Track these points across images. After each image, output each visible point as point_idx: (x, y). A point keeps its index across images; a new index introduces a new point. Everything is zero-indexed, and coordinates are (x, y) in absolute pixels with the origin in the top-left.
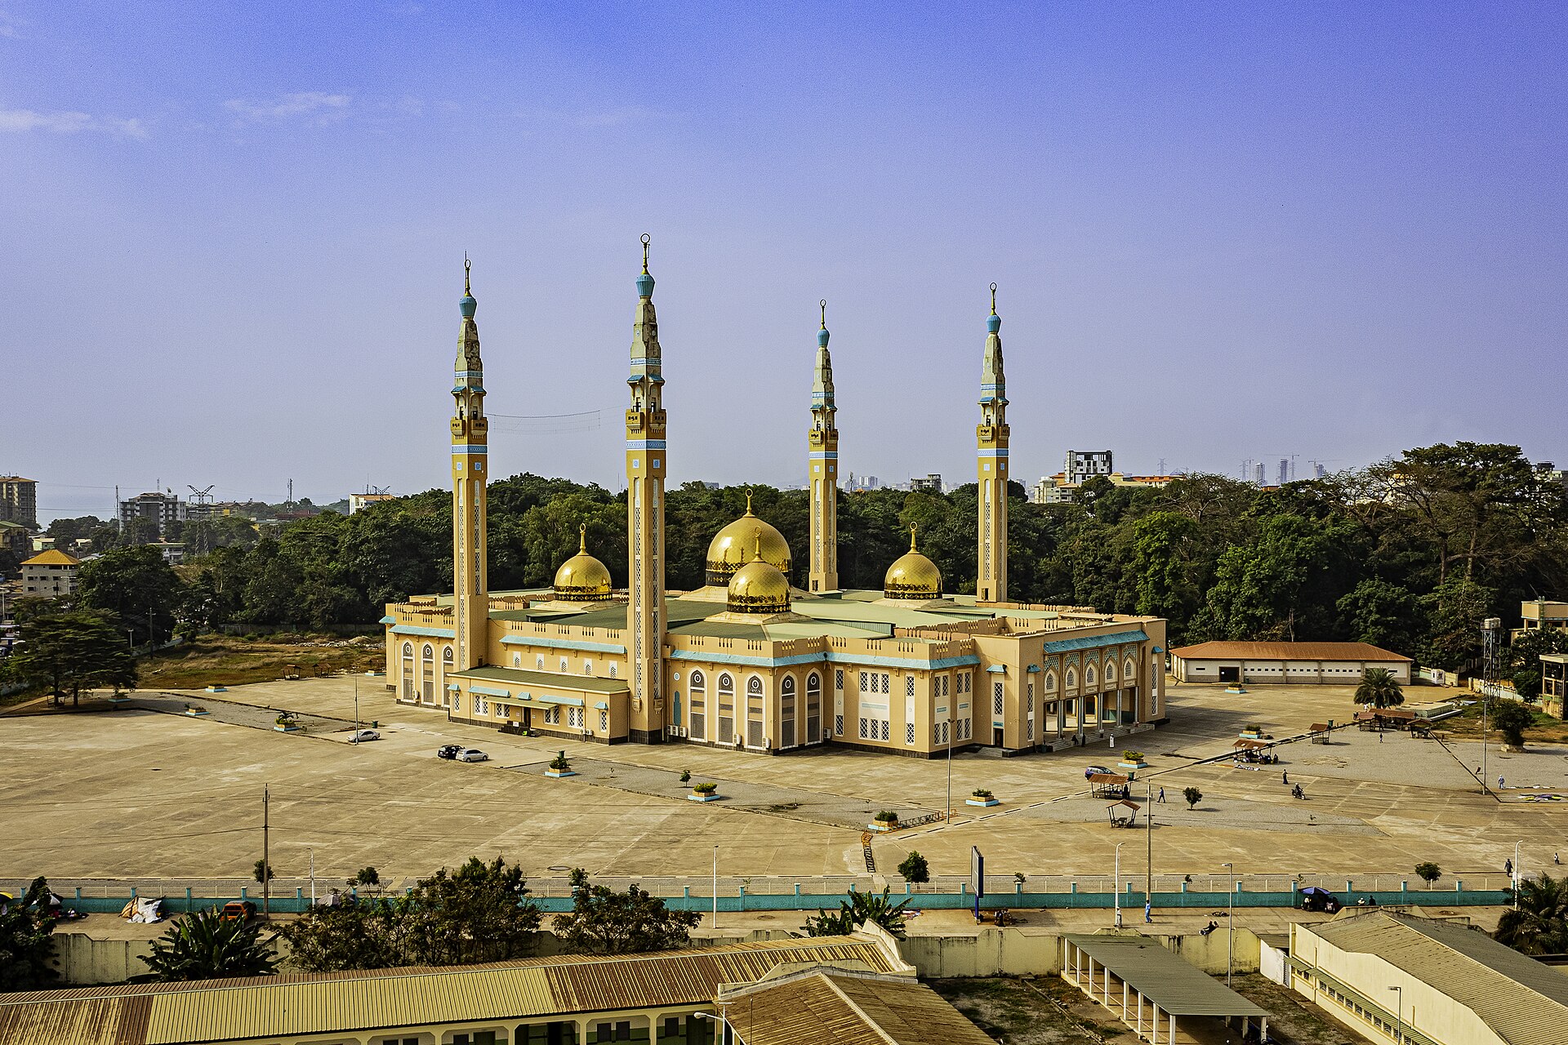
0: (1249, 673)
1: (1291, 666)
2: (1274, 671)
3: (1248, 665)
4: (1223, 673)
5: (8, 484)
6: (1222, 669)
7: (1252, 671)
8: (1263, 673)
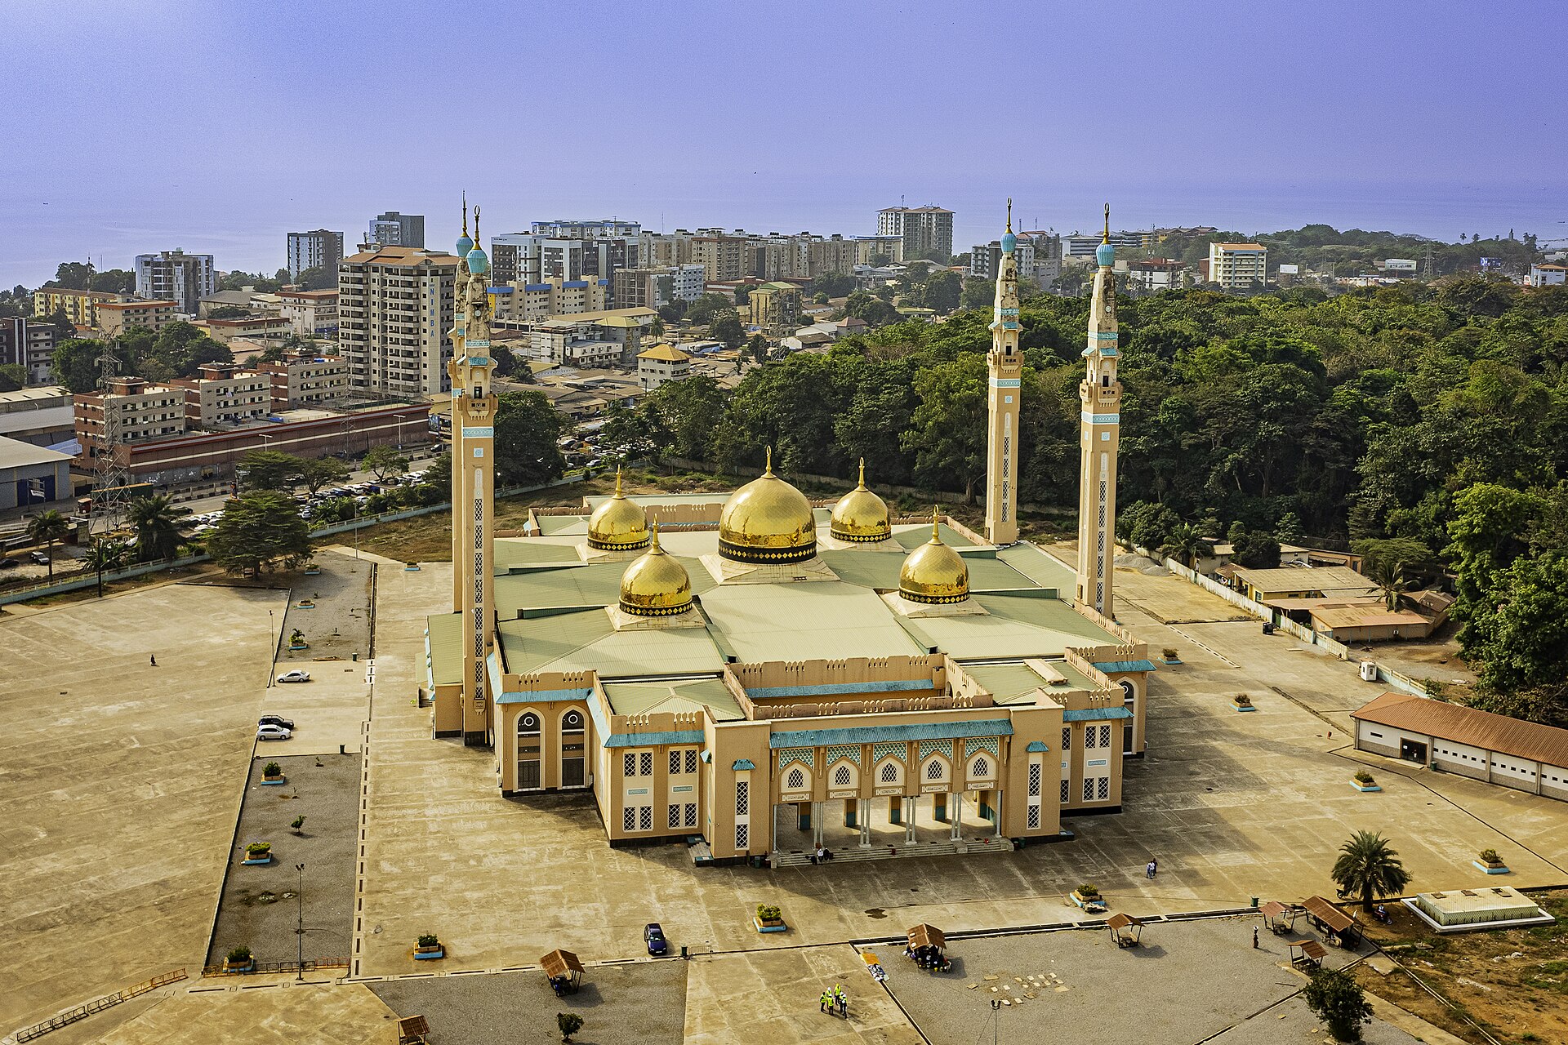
0: (1439, 756)
1: (1497, 758)
2: (1475, 761)
3: (1438, 744)
4: (1406, 747)
5: (928, 214)
6: (1404, 742)
7: (1445, 753)
8: (1458, 760)
